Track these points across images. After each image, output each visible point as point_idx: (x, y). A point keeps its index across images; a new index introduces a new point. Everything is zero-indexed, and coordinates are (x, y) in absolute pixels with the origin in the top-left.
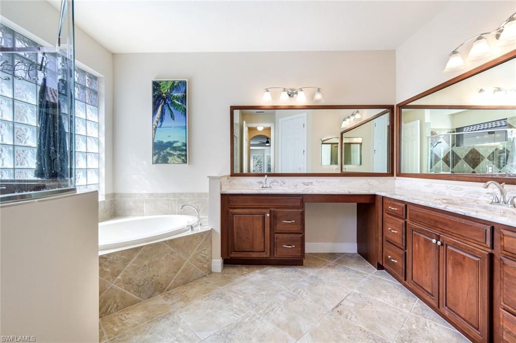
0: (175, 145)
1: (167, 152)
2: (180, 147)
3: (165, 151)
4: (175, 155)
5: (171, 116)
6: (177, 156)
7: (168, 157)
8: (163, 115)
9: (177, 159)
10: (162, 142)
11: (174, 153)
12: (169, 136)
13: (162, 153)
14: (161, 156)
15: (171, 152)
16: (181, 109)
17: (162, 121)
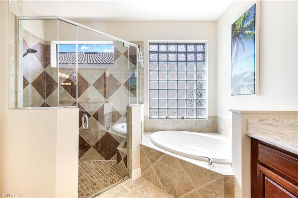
0: (245, 76)
1: (240, 84)
2: (249, 77)
3: (238, 83)
4: (245, 86)
5: (243, 48)
6: (247, 87)
7: (240, 89)
8: (237, 50)
9: (247, 90)
10: (237, 75)
11: (245, 84)
12: (241, 69)
13: (236, 86)
14: (236, 88)
15: (243, 83)
16: (250, 37)
17: (236, 57)
